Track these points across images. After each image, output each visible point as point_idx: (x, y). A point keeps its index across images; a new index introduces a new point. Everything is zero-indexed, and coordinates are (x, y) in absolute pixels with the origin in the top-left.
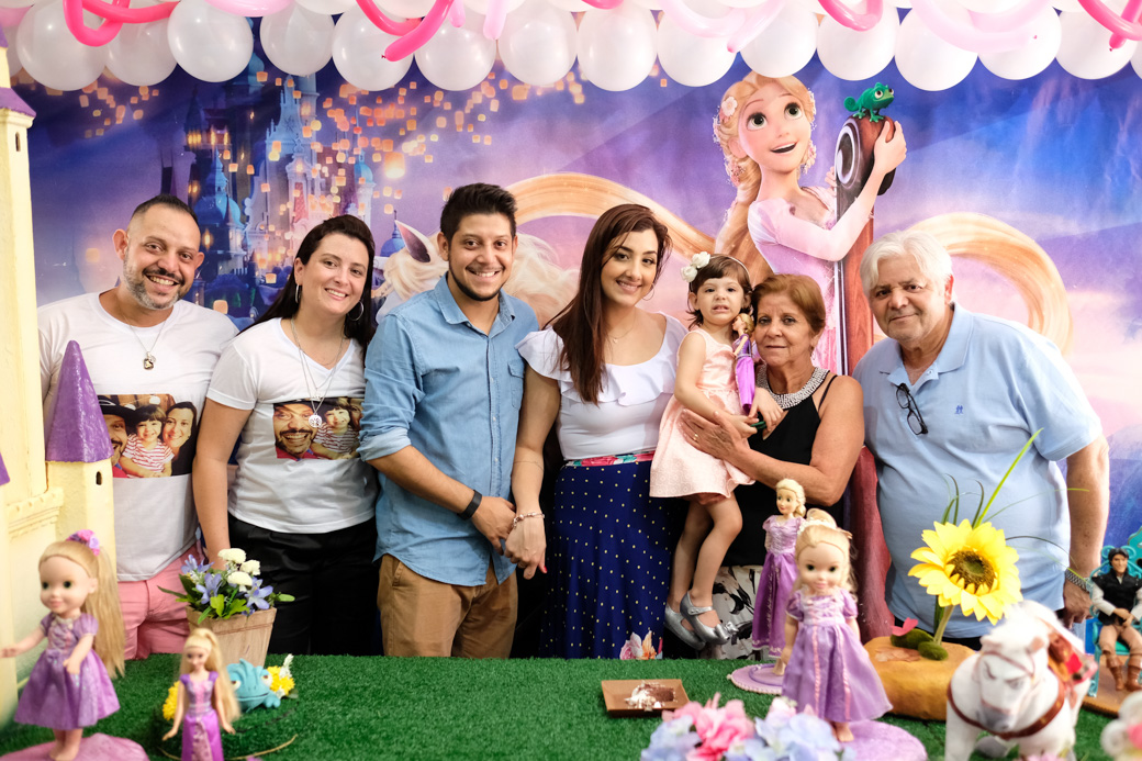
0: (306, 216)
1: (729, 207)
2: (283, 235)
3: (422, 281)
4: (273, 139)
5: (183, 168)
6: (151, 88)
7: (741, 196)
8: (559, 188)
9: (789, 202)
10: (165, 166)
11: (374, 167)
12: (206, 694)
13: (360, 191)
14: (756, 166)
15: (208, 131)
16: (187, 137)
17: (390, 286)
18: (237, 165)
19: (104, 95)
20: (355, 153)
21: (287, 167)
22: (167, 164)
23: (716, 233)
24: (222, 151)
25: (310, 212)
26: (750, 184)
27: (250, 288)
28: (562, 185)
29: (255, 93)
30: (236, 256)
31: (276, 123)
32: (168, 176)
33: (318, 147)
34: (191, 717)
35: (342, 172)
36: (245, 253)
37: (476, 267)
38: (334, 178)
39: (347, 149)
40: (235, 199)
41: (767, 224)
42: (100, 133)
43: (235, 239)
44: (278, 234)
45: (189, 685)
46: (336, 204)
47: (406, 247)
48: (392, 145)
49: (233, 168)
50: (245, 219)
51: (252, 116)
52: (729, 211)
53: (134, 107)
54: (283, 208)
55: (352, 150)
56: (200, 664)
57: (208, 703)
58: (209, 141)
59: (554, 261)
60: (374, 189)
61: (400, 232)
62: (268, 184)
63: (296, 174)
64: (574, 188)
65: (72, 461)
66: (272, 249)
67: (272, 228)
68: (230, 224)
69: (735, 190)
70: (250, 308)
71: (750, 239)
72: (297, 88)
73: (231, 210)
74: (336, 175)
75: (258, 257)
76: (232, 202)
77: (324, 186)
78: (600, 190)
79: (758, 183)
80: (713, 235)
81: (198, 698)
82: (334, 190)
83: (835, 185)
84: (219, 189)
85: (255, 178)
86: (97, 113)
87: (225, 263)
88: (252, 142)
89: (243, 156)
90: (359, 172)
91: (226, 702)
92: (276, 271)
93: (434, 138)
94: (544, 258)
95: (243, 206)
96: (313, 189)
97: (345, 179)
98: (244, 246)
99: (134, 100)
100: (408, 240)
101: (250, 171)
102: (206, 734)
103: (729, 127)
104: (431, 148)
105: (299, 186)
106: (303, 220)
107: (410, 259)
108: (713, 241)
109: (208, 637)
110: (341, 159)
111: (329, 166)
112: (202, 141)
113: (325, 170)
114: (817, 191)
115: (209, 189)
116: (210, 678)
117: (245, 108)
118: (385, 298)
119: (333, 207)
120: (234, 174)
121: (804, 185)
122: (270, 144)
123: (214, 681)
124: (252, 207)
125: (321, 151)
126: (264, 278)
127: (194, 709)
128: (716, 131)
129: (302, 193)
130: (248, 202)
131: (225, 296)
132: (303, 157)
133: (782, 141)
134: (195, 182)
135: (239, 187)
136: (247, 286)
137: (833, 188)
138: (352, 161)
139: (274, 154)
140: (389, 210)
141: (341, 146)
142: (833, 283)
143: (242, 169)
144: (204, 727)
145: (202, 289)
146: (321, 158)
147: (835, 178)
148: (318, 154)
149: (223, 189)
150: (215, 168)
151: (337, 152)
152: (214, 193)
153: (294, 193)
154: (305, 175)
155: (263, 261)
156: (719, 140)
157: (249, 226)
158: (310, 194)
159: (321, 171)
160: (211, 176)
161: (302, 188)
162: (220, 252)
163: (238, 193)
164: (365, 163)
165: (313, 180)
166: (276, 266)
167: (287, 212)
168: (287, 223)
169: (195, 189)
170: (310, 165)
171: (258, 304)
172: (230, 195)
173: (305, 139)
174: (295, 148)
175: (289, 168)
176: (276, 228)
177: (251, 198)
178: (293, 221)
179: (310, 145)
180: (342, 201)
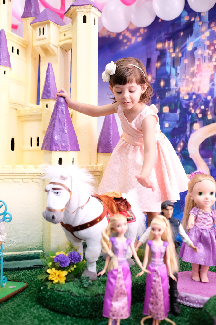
0: (202, 71)
2: (192, 79)
4: (190, 42)
5: (154, 57)
6: (145, 28)
12: (161, 253)
15: (165, 42)
16: (157, 45)
19: (128, 34)
22: (149, 57)
24: (169, 49)
27: (178, 102)
29: (184, 25)
30: (173, 89)
31: (191, 35)
32: (149, 61)
33: (207, 43)
34: (152, 266)
36: (176, 88)
38: (214, 55)
40: (174, 66)
42: (126, 48)
43: (173, 82)
44: (190, 79)
45: (152, 246)
46: (214, 65)
49: (174, 55)
50: (177, 74)
51: (182, 34)
53: (139, 37)
54: (192, 69)
56: (159, 235)
57: (162, 260)
58: (165, 46)
62: (187, 60)
63: (198, 55)
65: (107, 152)
66: (187, 85)
67: (187, 77)
68: (171, 77)
70: (177, 109)
72: (200, 20)
73: (172, 71)
74: (215, 53)
75: (181, 89)
76: (172, 68)
77: (209, 59)
81: (157, 255)
82: (214, 60)
84: (168, 63)
86: (125, 41)
87: (168, 92)
88: (181, 45)
89: (177, 50)
91: (172, 261)
92: (188, 94)
95: (176, 69)
96: (205, 60)
98: (176, 85)
99: (138, 34)
101: (180, 55)
102: (160, 278)
105: (199, 60)
106: (200, 73)
109: (164, 220)
111: (212, 50)
112: (162, 46)
113: (210, 52)
115: (164, 64)
116: (164, 245)
117: (180, 31)
119: (213, 67)
120: (174, 57)
122: (189, 44)
123: (166, 247)
124: (180, 70)
125: (209, 44)
126: (183, 97)
127: (154, 261)
129: (200, 62)
130: (179, 68)
131: (168, 105)
132: (201, 48)
134: (159, 62)
135: (176, 62)
136: (177, 100)
139: (190, 48)
143: (177, 55)
144: (159, 273)
145: (159, 103)
146: (209, 47)
149: (169, 63)
150: (166, 56)
151: (215, 44)
152: (166, 65)
153: (197, 63)
154: (202, 55)
155: (183, 90)
157: (179, 77)
158: (203, 62)
159: (208, 53)
160: (165, 59)
162: (167, 88)
163: (175, 64)
165: (205, 57)
166: (188, 92)
167: (194, 71)
168: (193, 75)
169: (158, 65)
170: (204, 50)
171: (181, 107)
172: (172, 65)
173: (203, 40)
174: (198, 44)
175: (195, 53)
176: (189, 77)
177: (180, 65)
178: (196, 74)
179: (204, 43)
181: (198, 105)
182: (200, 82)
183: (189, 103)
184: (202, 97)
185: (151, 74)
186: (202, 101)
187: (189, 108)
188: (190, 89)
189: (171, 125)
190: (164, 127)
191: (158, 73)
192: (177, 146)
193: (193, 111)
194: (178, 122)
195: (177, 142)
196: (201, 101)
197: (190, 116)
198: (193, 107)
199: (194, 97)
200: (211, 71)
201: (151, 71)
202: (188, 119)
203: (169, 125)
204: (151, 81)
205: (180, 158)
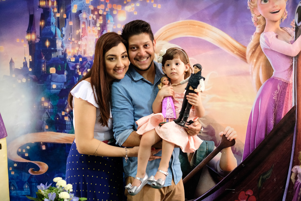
0: (87, 35)
1: (253, 34)
2: (78, 42)
4: (74, 4)
5: (38, 15)
7: (258, 30)
8: (186, 26)
9: (276, 33)
10: (31, 14)
11: (114, 16)
13: (108, 26)
14: (264, 19)
15: (48, 0)
16: (40, 2)
18: (59, 14)
20: (106, 10)
21: (79, 15)
22: (32, 13)
23: (247, 45)
24: (53, 8)
25: (88, 33)
26: (261, 26)
27: (64, 63)
28: (188, 25)
30: (59, 50)
32: (32, 19)
33: (92, 8)
35: (101, 18)
36: (63, 49)
37: (138, 57)
38: (98, 20)
39: (103, 8)
40: (59, 27)
41: (267, 42)
43: (59, 43)
44: (76, 42)
46: (99, 30)
48: (121, 7)
49: (58, 15)
50: (63, 36)
52: (253, 36)
54: (77, 32)
55: (105, 9)
58: (48, 4)
60: (114, 25)
62: (72, 22)
63: (83, 18)
64: (192, 26)
66: (73, 48)
67: (73, 39)
68: (56, 37)
69: (255, 28)
70: (65, 71)
71: (260, 47)
73: (57, 32)
74: (99, 19)
75: (68, 51)
76: (57, 29)
77: (94, 23)
78: (202, 27)
79: (264, 26)
80: (246, 46)
82: (98, 25)
83: (295, 27)
84: (52, 23)
85: (67, 19)
87: (54, 53)
88: (65, 5)
89: (62, 11)
90: (108, 18)
92: (75, 56)
93: (138, 5)
95: (62, 31)
96: (89, 24)
97: (102, 20)
98: (62, 47)
101: (65, 16)
103: (253, 3)
104: (137, 9)
105: (84, 23)
106: (85, 37)
108: (246, 47)
110: (101, 12)
111: (96, 15)
112: (46, 4)
113: (95, 17)
114: (287, 29)
115: (48, 24)
119: (97, 32)
120: (58, 17)
121: (282, 26)
122: (73, 6)
124: (65, 31)
125: (93, 9)
126: (70, 59)
128: (248, 5)
129: (85, 26)
130: (64, 29)
131: (54, 66)
132: (86, 11)
133: (274, 9)
134: (43, 21)
135: (61, 23)
136: (63, 62)
137: (294, 28)
138: (105, 13)
139: (74, 10)
141: (101, 7)
142: (292, 65)
143: (62, 16)
145: (45, 63)
146: (93, 12)
147: (294, 24)
148: (92, 10)
149: (54, 23)
150: (51, 15)
151: (99, 10)
152: (50, 25)
153: (82, 26)
154: (86, 19)
155: (70, 52)
156: (249, 8)
157: (64, 38)
158: (88, 26)
159: (93, 17)
160: (49, 18)
161: (85, 24)
162: (52, 49)
163: (60, 25)
164: (110, 14)
165: (90, 21)
166: (75, 54)
167: (79, 33)
168: (79, 38)
169: (43, 23)
170: (88, 14)
171: (68, 69)
172: (57, 26)
173: (87, 4)
174: (83, 8)
175: (80, 16)
176: (75, 40)
177: (65, 27)
178: (82, 37)
179: (88, 7)
180: (101, 29)
181: (85, 68)
182: (86, 45)
183: (76, 65)
184: (88, 60)
185: (35, 32)
186: (89, 64)
187: (76, 70)
188: (76, 52)
189: (58, 86)
190: (51, 88)
191: (43, 32)
192: (66, 108)
193: (80, 74)
194: (65, 83)
195: (66, 103)
196: (87, 64)
197: (77, 78)
198: (79, 69)
199: (81, 60)
200: (96, 36)
201: (35, 30)
202: (75, 81)
203: (57, 86)
204: (36, 40)
205: (69, 119)
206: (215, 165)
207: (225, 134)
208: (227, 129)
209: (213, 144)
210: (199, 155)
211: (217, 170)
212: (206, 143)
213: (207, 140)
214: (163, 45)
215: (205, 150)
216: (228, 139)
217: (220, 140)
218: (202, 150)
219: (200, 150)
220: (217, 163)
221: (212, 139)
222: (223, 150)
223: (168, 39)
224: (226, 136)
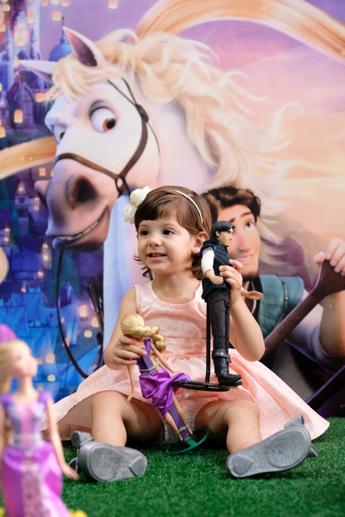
3: (90, 84)
17: (58, 90)
46: (6, 13)
47: (74, 53)
59: (216, 64)
61: (67, 38)
94: (206, 61)
100: (76, 46)
107: (77, 64)
118: (54, 102)
140: (57, 17)
180: (13, 8)
206: (308, 340)
207: (328, 258)
208: (333, 245)
209: (299, 284)
210: (265, 315)
211: (313, 354)
212: (283, 283)
213: (283, 276)
214: (164, 42)
215: (281, 300)
216: (337, 270)
217: (316, 273)
218: (272, 302)
219: (266, 303)
220: (313, 334)
221: (295, 271)
222: (327, 299)
223: (178, 29)
224: (333, 263)
